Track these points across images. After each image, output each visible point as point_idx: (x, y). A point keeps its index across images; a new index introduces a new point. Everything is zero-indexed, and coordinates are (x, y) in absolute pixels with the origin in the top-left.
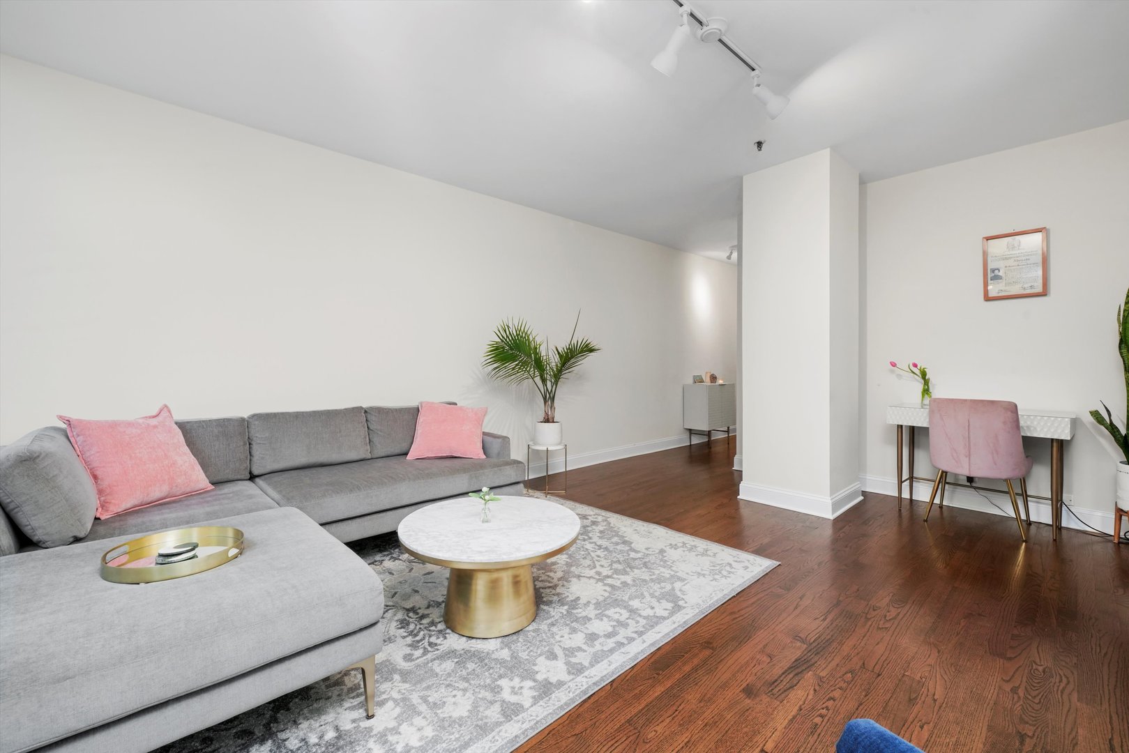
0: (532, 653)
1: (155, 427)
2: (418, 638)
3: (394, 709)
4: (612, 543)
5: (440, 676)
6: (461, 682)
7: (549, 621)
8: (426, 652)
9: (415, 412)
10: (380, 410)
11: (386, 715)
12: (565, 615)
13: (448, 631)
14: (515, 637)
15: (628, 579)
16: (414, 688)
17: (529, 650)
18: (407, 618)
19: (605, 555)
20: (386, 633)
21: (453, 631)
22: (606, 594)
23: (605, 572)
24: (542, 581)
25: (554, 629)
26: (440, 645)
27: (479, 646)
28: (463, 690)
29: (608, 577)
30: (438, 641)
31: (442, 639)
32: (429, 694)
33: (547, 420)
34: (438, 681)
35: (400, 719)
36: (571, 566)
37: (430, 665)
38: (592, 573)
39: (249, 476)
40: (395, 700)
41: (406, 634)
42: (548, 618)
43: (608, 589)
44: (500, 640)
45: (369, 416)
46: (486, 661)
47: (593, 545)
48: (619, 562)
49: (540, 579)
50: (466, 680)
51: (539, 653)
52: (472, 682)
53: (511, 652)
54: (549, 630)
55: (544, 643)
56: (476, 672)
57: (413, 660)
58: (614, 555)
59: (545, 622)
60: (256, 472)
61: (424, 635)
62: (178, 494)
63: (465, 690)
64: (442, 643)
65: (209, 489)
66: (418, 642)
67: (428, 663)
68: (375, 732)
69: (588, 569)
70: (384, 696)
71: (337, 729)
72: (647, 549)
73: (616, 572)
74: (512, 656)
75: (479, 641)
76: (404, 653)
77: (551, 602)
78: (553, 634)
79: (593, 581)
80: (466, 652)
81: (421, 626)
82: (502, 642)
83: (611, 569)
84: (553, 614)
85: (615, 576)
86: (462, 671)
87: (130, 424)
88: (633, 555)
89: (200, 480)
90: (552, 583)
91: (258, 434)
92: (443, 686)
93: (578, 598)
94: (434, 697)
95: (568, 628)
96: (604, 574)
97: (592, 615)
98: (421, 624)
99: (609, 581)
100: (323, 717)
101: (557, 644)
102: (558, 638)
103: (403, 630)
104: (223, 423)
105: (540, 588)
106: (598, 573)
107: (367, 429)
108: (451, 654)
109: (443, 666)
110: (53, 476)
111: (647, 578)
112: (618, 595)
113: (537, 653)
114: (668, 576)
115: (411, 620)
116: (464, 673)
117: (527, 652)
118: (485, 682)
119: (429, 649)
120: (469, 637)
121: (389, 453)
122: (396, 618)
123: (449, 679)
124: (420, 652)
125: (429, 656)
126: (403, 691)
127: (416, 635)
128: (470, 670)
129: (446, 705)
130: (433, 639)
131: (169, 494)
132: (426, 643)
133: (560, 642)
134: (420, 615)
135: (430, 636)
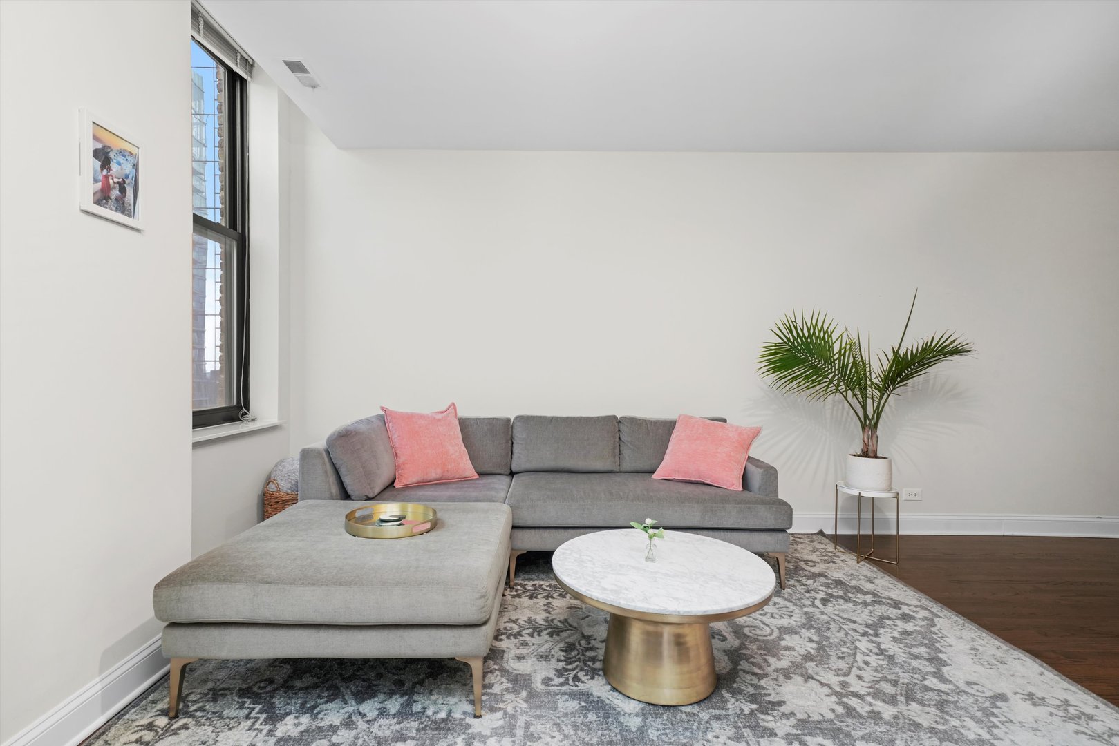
0: (663, 736)
1: (439, 420)
2: (569, 667)
3: (498, 720)
4: (910, 653)
5: (557, 711)
6: (570, 727)
7: (717, 712)
8: (566, 683)
9: (670, 426)
10: (633, 421)
11: (489, 721)
12: (745, 715)
13: (601, 673)
14: (661, 711)
15: (888, 711)
16: (528, 710)
17: (664, 732)
18: (577, 644)
19: (881, 666)
20: (548, 650)
21: (604, 675)
22: (830, 716)
23: (857, 686)
24: (753, 663)
25: (715, 724)
26: (583, 682)
27: (616, 702)
28: (565, 735)
29: (856, 695)
30: (584, 679)
31: (589, 677)
32: (535, 722)
33: (865, 454)
34: (552, 716)
35: (496, 732)
36: (812, 660)
37: (558, 697)
38: (834, 680)
39: (508, 472)
40: (506, 713)
41: (563, 658)
42: (719, 708)
43: (840, 710)
44: (642, 705)
45: (621, 427)
46: (610, 720)
47: (871, 646)
48: (895, 683)
49: (751, 660)
50: (576, 727)
51: (672, 741)
52: (579, 733)
53: (643, 724)
54: (707, 722)
55: (688, 734)
56: (591, 726)
57: (549, 686)
58: (897, 670)
59: (711, 711)
60: (514, 469)
61: (577, 666)
62: (450, 477)
63: (566, 737)
64: (586, 681)
65: (474, 478)
66: (567, 670)
67: (558, 694)
68: (470, 731)
69: (833, 673)
70: (501, 705)
71: (450, 712)
72: (969, 683)
73: (877, 694)
74: (640, 729)
75: (621, 697)
76: (547, 675)
77: (740, 692)
78: (708, 728)
79: (826, 690)
80: (600, 701)
81: (581, 657)
82: (643, 709)
83: (871, 687)
84: (730, 706)
85: (869, 699)
86: (579, 717)
87: (422, 417)
88: (932, 682)
89: (468, 469)
90: (763, 670)
91: (519, 435)
92: (552, 722)
93: (781, 703)
94: (537, 728)
95: (734, 730)
96: (852, 689)
97: (780, 733)
98: (583, 655)
99: (853, 702)
100: (449, 698)
101: (701, 742)
102: (710, 736)
103: (564, 654)
104: (492, 422)
105: (741, 670)
106: (844, 685)
107: (617, 439)
108: (586, 696)
109: (568, 704)
110: (358, 449)
111: (925, 724)
112: (849, 725)
113: (670, 739)
114: (972, 736)
115: (578, 647)
116: (580, 720)
117: (659, 733)
118: (591, 739)
119: (570, 682)
120: (614, 688)
121: (638, 469)
122: (568, 640)
123: (562, 718)
124: (561, 680)
125: (564, 688)
126: (518, 709)
127: (570, 663)
128: (588, 720)
129: (540, 741)
130: (581, 675)
131: (442, 476)
132: (572, 674)
133: (708, 741)
134: (591, 645)
135: (581, 670)
